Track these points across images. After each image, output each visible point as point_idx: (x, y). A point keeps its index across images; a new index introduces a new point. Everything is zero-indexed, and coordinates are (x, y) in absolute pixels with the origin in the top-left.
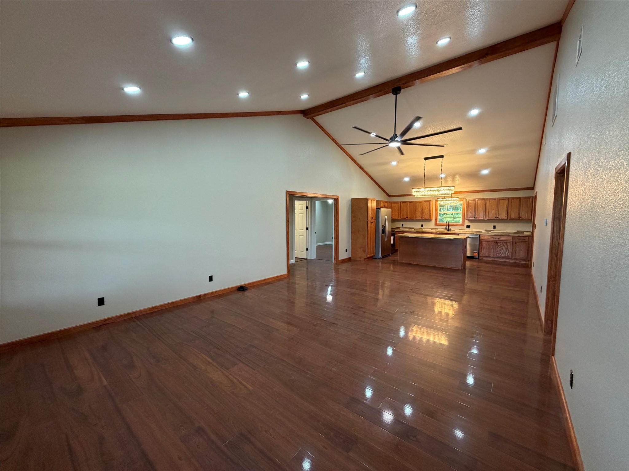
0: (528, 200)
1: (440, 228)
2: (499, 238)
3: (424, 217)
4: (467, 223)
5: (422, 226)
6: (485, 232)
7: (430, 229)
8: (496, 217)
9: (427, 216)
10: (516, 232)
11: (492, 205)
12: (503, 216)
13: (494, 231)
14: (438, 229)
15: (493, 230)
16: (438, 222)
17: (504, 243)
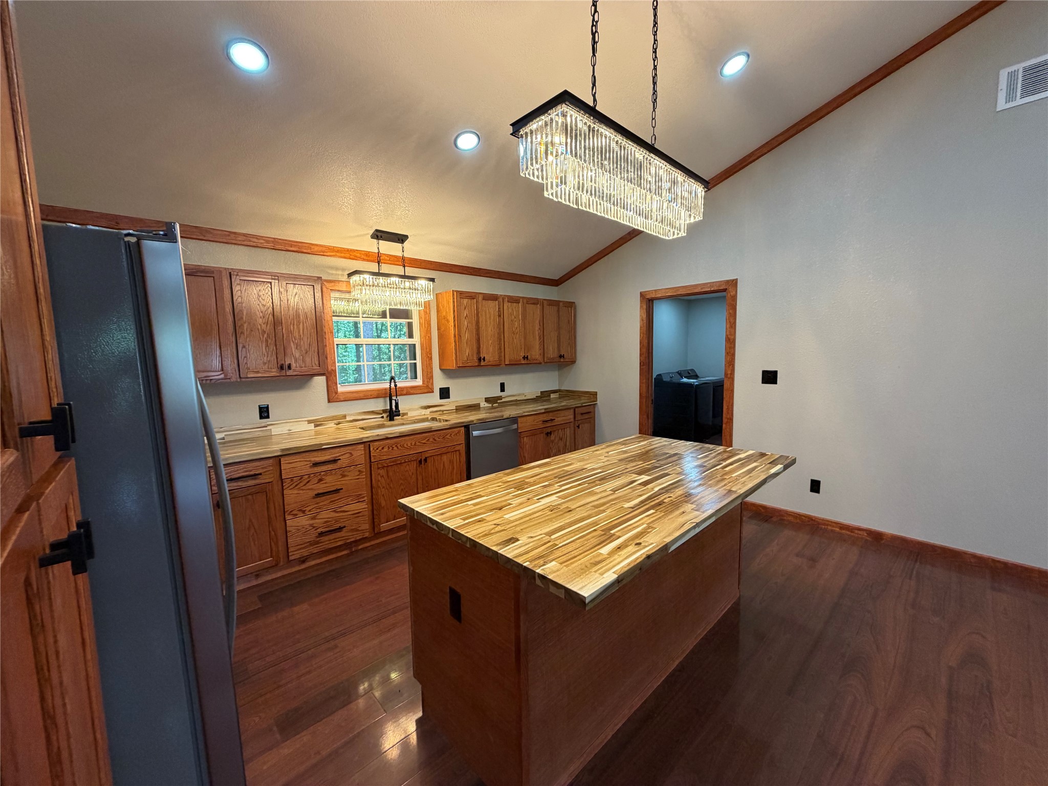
0: (570, 309)
1: (352, 410)
2: (552, 420)
3: (293, 365)
4: (440, 381)
5: (264, 412)
6: (487, 405)
7: (310, 422)
8: (524, 358)
9: (308, 360)
10: (540, 395)
11: (513, 317)
12: (535, 353)
13: (503, 400)
14: (345, 417)
15: (500, 398)
16: (340, 389)
17: (560, 430)
